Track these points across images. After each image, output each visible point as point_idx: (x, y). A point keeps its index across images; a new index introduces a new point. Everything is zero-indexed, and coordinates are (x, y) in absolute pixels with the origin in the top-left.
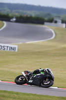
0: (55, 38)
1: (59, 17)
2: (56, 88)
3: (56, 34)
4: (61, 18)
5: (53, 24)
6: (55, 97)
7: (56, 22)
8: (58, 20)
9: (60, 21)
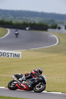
1: (63, 23)
2: (60, 93)
5: (57, 30)
7: (59, 28)
9: (64, 27)
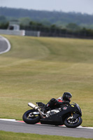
0: (10, 50)
1: (17, 21)
2: (14, 120)
3: (11, 44)
4: (19, 23)
5: (8, 31)
6: (12, 133)
7: (12, 28)
8: (14, 25)
9: (18, 27)
